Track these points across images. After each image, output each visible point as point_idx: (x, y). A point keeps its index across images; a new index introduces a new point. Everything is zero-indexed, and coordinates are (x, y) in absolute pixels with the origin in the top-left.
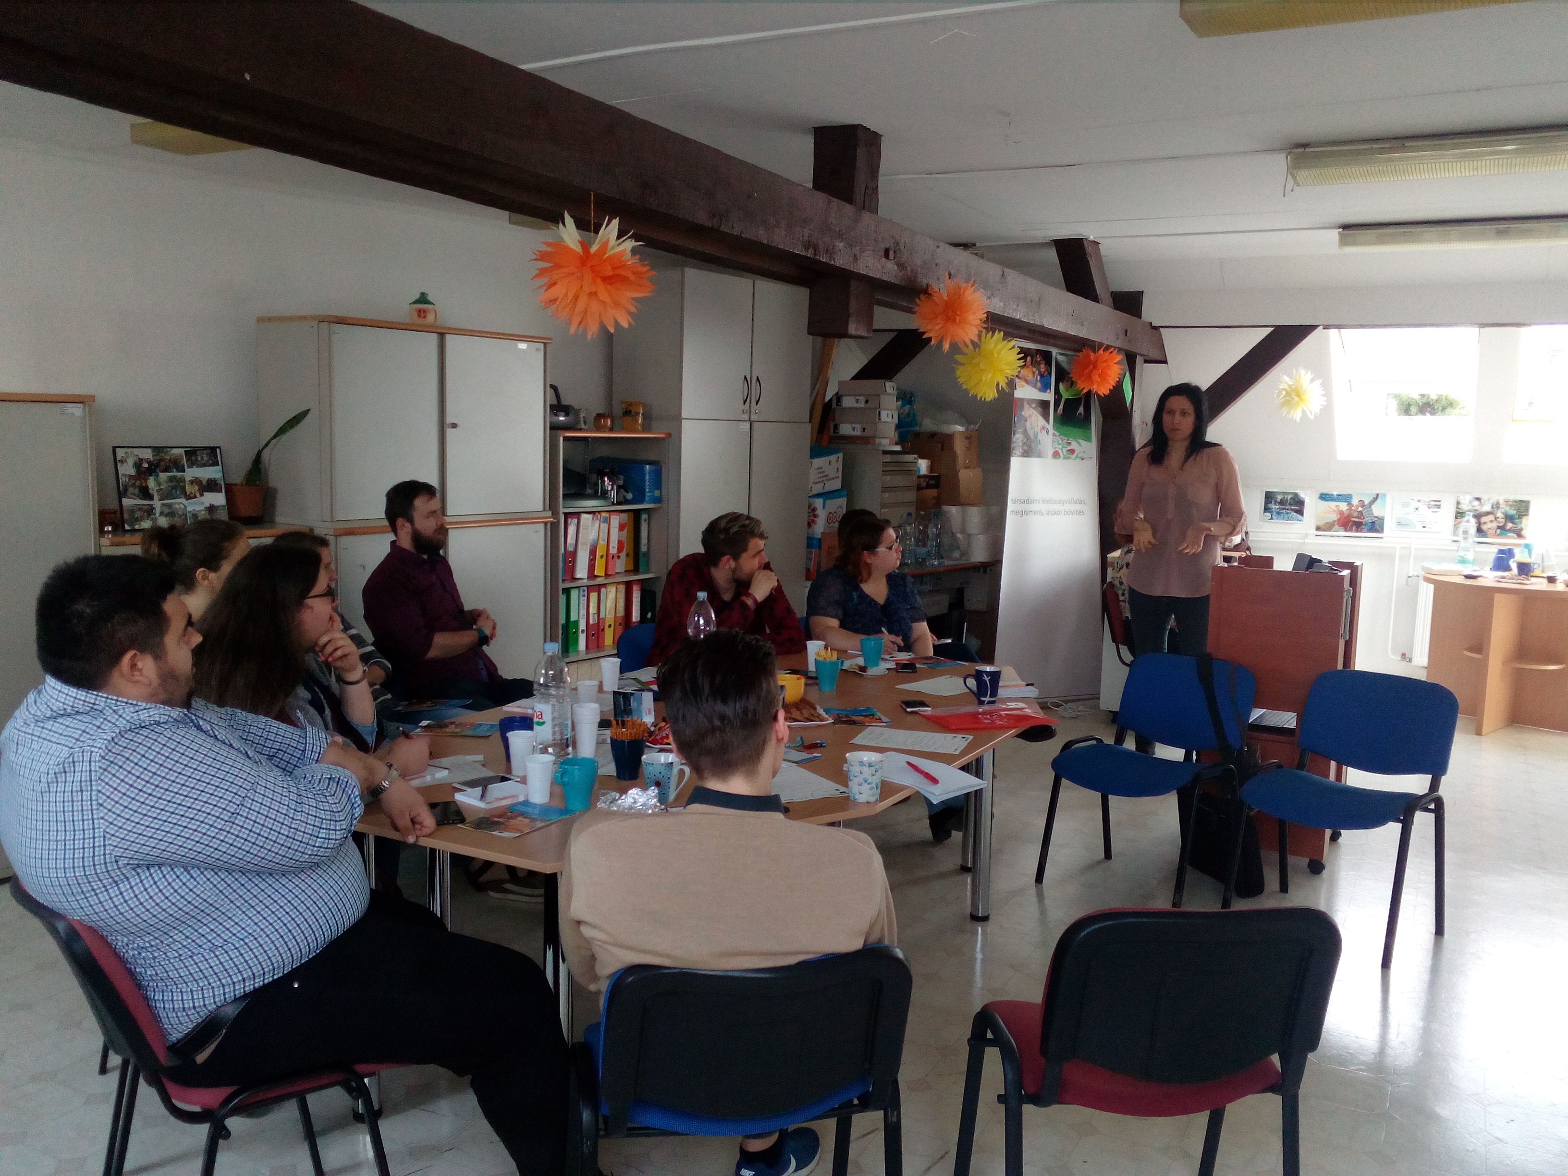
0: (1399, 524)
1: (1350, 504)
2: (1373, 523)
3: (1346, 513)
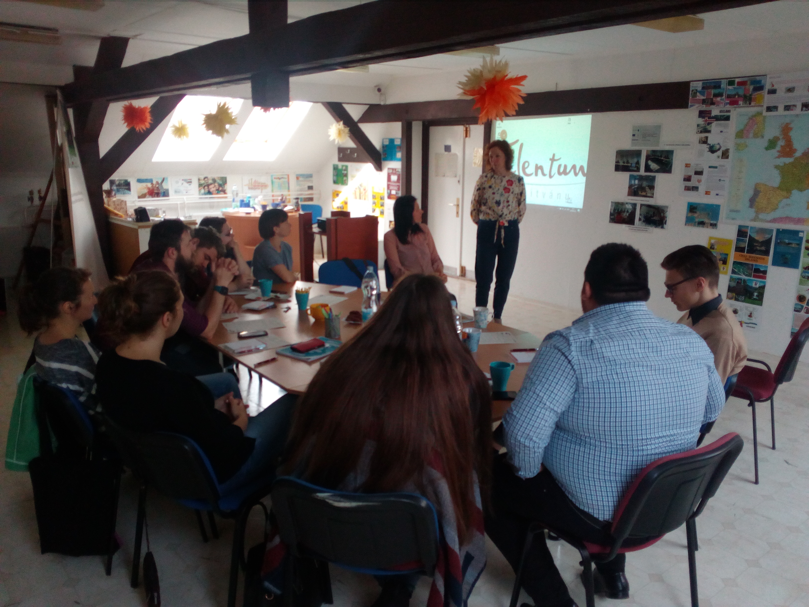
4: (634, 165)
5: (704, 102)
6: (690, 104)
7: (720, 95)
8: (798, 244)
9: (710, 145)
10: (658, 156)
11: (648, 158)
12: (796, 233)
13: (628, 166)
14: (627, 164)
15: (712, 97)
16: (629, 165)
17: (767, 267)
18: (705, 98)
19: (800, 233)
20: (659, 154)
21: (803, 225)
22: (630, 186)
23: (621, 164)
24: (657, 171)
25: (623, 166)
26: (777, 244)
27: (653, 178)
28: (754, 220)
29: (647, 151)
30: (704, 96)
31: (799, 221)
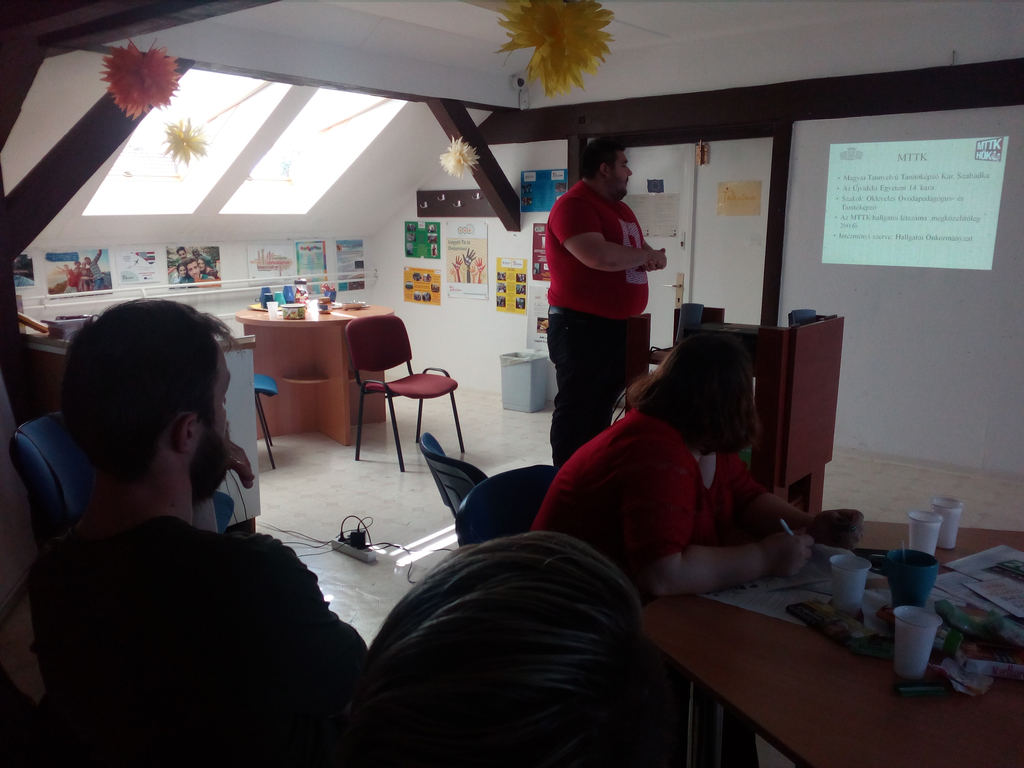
0: (124, 278)
1: (77, 263)
2: (102, 279)
3: (76, 272)
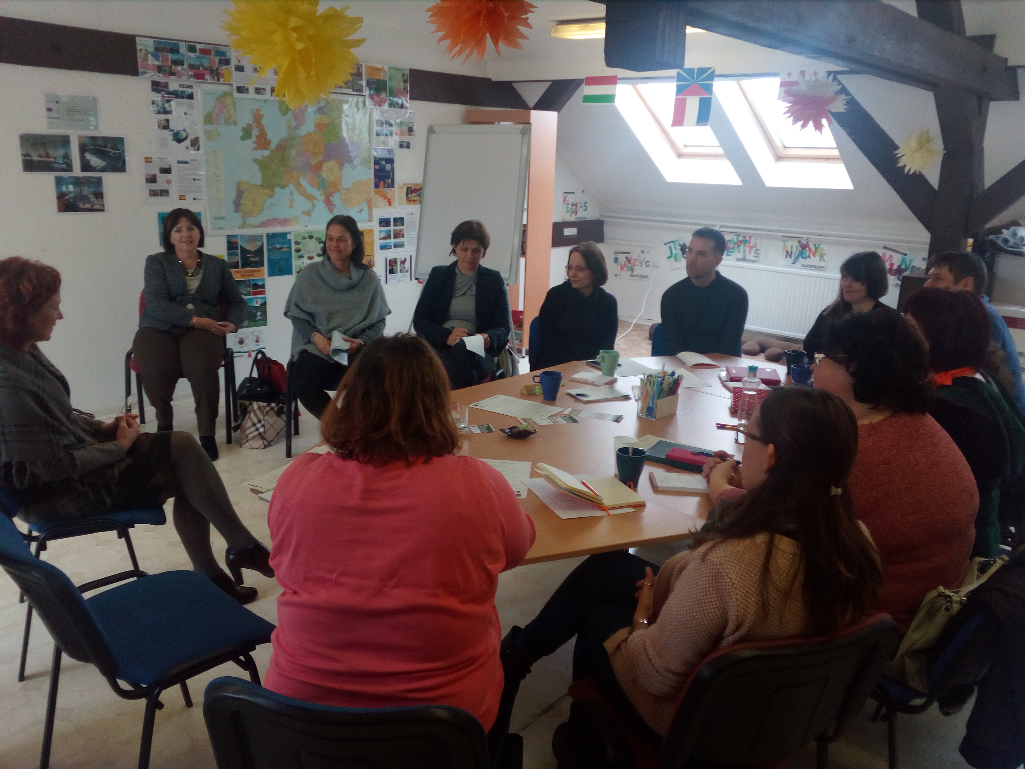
4: (60, 160)
5: (160, 69)
6: (140, 70)
7: (181, 63)
8: (288, 248)
9: (172, 131)
10: (100, 146)
11: (83, 149)
12: (284, 235)
13: (50, 162)
14: (47, 159)
15: (170, 64)
16: (53, 160)
17: (263, 280)
18: (160, 64)
19: (288, 235)
20: (102, 143)
21: (290, 225)
22: (61, 196)
23: (35, 158)
24: (103, 170)
25: (39, 161)
26: (269, 251)
27: (99, 181)
28: (243, 226)
29: (80, 137)
30: (158, 60)
31: (285, 222)
